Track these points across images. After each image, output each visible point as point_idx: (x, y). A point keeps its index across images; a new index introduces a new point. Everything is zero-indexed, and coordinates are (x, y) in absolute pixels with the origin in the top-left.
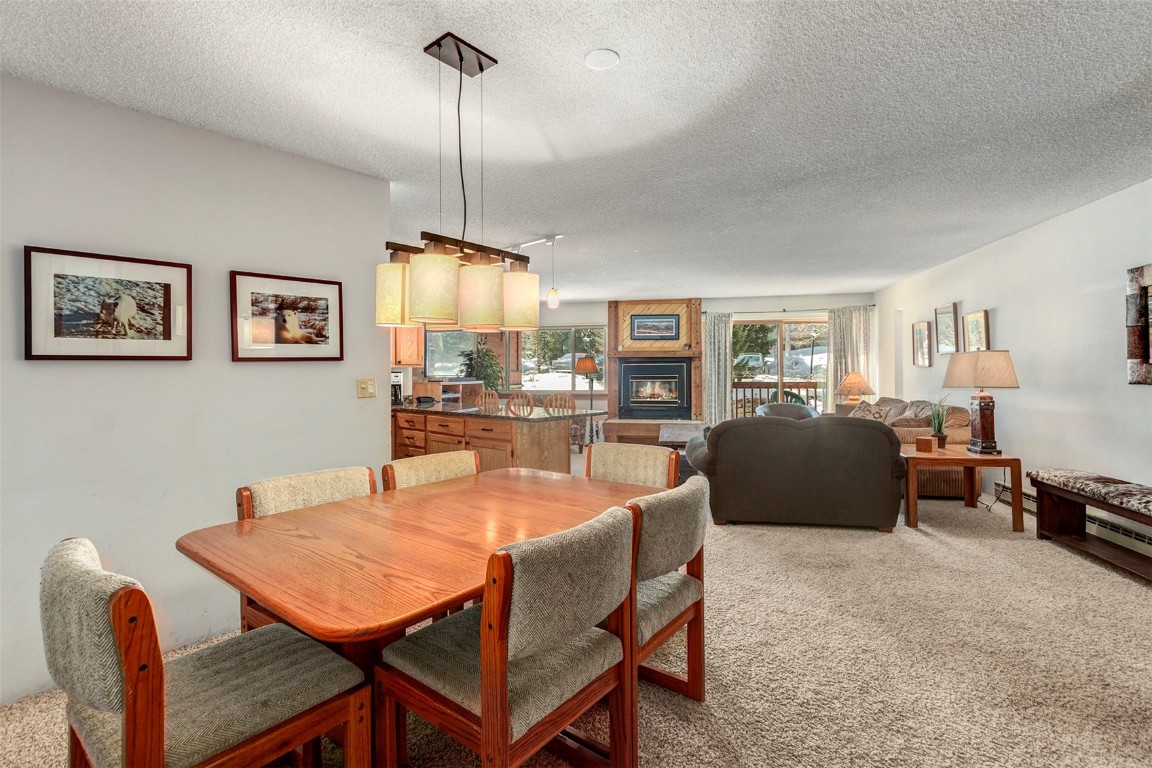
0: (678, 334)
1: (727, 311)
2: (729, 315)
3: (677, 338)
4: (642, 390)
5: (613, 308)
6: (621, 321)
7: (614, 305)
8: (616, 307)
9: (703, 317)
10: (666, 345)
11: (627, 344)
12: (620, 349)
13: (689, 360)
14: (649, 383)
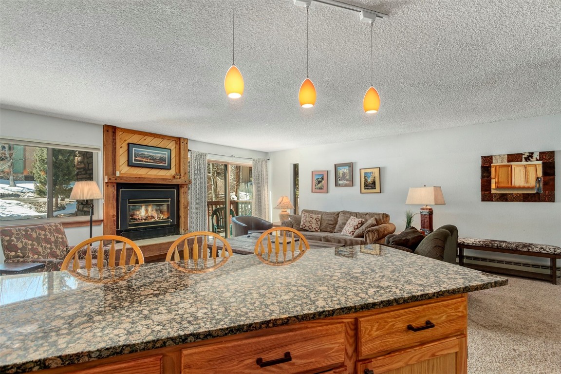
0: (170, 164)
1: (204, 152)
2: (205, 155)
3: (169, 168)
4: (138, 213)
5: (110, 133)
6: (118, 146)
7: (111, 131)
8: (114, 133)
9: (189, 154)
10: (159, 174)
11: (124, 170)
12: (118, 174)
13: (178, 187)
14: (143, 207)
